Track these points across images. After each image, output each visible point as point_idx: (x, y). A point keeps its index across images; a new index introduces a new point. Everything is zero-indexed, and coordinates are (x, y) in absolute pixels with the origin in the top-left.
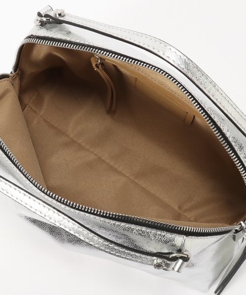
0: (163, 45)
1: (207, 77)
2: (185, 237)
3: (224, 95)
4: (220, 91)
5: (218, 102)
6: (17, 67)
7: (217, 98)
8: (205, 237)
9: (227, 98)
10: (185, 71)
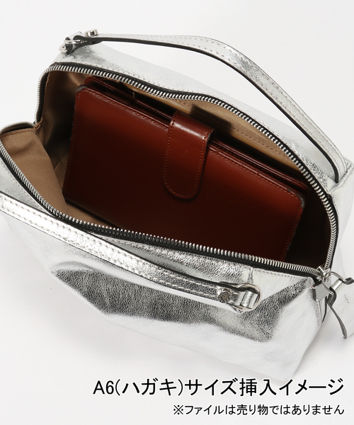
0: (215, 44)
1: (268, 78)
2: (252, 268)
3: (289, 98)
4: (284, 93)
5: (283, 105)
6: (40, 114)
7: (281, 101)
8: (276, 273)
9: (292, 102)
10: (243, 70)
